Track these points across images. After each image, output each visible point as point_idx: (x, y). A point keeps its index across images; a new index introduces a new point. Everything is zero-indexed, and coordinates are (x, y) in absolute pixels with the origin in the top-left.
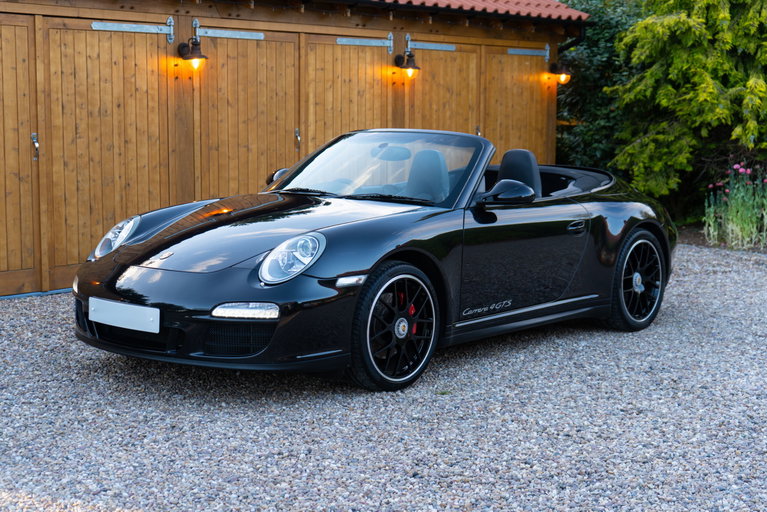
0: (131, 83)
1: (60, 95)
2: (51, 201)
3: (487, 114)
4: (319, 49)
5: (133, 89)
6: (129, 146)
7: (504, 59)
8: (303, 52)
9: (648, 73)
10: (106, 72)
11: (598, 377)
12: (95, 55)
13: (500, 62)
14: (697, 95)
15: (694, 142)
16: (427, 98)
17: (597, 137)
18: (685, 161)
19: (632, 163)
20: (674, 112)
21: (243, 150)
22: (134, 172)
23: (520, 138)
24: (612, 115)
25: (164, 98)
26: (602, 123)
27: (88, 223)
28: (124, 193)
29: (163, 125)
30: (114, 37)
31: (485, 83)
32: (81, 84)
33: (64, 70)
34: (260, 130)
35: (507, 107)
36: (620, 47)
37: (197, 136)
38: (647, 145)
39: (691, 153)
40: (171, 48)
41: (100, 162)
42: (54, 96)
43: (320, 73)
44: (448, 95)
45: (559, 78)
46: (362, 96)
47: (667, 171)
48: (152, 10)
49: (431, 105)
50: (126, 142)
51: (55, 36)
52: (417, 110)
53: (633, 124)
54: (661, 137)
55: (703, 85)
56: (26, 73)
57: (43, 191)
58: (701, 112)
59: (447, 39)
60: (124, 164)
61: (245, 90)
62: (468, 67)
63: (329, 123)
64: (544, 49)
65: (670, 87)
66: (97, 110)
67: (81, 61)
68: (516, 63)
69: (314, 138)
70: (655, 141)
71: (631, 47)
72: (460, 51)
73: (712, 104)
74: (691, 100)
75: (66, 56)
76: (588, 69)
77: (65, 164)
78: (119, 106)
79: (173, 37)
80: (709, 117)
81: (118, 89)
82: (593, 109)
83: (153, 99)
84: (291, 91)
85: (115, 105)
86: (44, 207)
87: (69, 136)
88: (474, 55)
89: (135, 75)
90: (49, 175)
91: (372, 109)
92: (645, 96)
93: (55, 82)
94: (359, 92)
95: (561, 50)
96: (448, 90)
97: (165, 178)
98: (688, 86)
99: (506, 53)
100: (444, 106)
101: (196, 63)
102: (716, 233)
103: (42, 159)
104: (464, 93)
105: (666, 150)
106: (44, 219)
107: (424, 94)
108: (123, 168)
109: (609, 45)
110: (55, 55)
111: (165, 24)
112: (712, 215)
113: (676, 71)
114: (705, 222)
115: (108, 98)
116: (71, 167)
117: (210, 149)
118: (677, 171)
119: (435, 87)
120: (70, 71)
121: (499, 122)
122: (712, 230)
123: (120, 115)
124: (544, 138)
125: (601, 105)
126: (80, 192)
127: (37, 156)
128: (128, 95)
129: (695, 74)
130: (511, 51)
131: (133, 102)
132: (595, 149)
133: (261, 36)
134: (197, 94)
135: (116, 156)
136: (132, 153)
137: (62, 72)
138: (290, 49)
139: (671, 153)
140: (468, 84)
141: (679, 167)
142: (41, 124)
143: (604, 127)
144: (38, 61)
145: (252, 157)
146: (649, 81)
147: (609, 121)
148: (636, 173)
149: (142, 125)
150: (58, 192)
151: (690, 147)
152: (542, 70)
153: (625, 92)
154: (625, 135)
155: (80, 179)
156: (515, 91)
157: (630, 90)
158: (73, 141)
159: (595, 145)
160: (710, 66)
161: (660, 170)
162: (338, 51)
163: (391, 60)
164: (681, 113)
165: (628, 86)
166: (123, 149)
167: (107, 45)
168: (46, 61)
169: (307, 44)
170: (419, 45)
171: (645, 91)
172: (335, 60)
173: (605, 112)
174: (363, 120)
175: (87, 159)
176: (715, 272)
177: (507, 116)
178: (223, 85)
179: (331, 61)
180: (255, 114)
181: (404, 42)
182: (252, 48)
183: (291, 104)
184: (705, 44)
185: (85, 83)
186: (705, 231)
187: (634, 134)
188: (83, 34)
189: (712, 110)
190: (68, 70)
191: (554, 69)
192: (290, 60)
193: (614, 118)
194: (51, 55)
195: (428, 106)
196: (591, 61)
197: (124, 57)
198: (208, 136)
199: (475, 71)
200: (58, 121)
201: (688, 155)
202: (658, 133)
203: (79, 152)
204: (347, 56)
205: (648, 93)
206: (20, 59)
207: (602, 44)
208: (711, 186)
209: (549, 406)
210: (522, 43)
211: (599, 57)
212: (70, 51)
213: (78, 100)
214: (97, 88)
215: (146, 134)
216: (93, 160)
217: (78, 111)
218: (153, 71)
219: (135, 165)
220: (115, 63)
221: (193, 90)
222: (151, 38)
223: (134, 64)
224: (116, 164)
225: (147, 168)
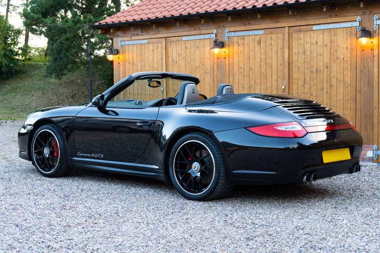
0: (334, 55)
1: (297, 64)
5: (336, 58)
6: (333, 88)
10: (320, 51)
12: (315, 42)
22: (335, 103)
25: (354, 62)
29: (353, 77)
30: (325, 32)
32: (308, 57)
40: (359, 34)
42: (294, 64)
48: (348, 15)
50: (331, 86)
51: (295, 35)
56: (282, 54)
60: (329, 98)
66: (315, 70)
67: (308, 46)
75: (300, 44)
78: (327, 67)
79: (360, 28)
81: (326, 59)
83: (347, 63)
85: (325, 67)
87: (301, 83)
89: (336, 51)
93: (295, 58)
97: (353, 106)
108: (329, 100)
111: (356, 21)
115: (321, 64)
123: (327, 72)
128: (332, 61)
131: (335, 65)
134: (376, 59)
135: (325, 94)
136: (334, 92)
137: (298, 52)
142: (287, 77)
144: (286, 48)
149: (340, 77)
158: (302, 86)
166: (329, 90)
167: (321, 37)
168: (291, 48)
175: (309, 95)
185: (309, 57)
188: (309, 33)
190: (301, 51)
194: (294, 45)
197: (331, 42)
200: (295, 76)
203: (306, 91)
206: (279, 48)
212: (302, 42)
213: (305, 65)
214: (315, 59)
215: (342, 82)
216: (312, 95)
217: (305, 71)
218: (347, 48)
219: (335, 99)
220: (326, 45)
221: (374, 56)
222: (346, 30)
223: (336, 45)
224: (325, 97)
225: (342, 100)
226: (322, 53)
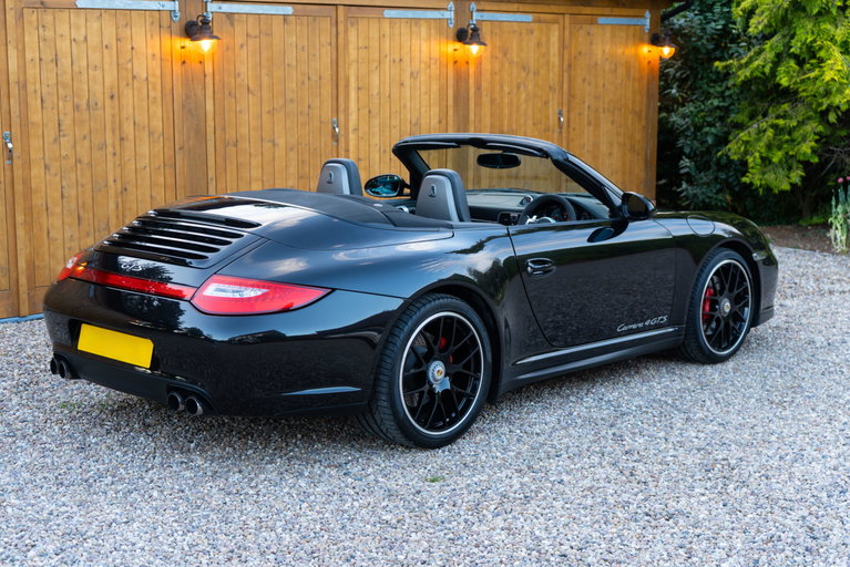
0: (127, 69)
1: (38, 86)
2: (29, 211)
3: (571, 96)
4: (363, 24)
5: (130, 77)
6: (126, 143)
7: (593, 29)
8: (341, 27)
9: (767, 46)
10: (95, 57)
11: (636, 457)
12: (81, 38)
13: (589, 34)
14: (823, 74)
15: (820, 128)
16: (497, 77)
17: (709, 119)
18: (809, 151)
19: (746, 153)
20: (796, 92)
21: (267, 145)
22: (133, 174)
23: (613, 123)
24: (727, 93)
25: (169, 86)
26: (716, 102)
27: (76, 235)
28: (120, 200)
29: (168, 118)
30: (105, 16)
31: (570, 60)
32: (65, 73)
33: (43, 57)
34: (288, 122)
35: (597, 86)
36: (737, 12)
37: (210, 130)
38: (765, 131)
39: (816, 141)
40: (176, 27)
41: (90, 164)
42: (30, 88)
43: (363, 53)
44: (523, 74)
45: (662, 52)
46: (416, 78)
47: (788, 162)
49: (502, 87)
50: (122, 139)
51: (31, 17)
52: (484, 93)
53: (751, 104)
54: (781, 122)
55: (829, 62)
57: (19, 200)
58: (827, 93)
59: (522, 7)
60: (120, 165)
61: (270, 75)
62: (548, 41)
63: (375, 110)
64: (643, 16)
65: (792, 63)
66: (85, 101)
67: (64, 45)
68: (608, 35)
69: (357, 129)
70: (775, 127)
71: (750, 13)
72: (539, 21)
73: (841, 84)
74: (816, 79)
75: (45, 40)
76: (700, 38)
77: (46, 167)
78: (112, 97)
79: (178, 14)
80: (837, 100)
81: (110, 78)
82: (705, 87)
83: (154, 88)
84: (327, 75)
85: (107, 96)
86: (20, 218)
87: (51, 134)
88: (556, 26)
89: (131, 60)
90: (27, 181)
91: (429, 92)
92: (763, 73)
93: (32, 72)
94: (412, 73)
95: (665, 17)
96: (524, 68)
97: (170, 181)
98: (813, 61)
99: (596, 23)
100: (518, 88)
101: (206, 45)
102: (844, 238)
103: (17, 162)
104: (543, 72)
105: (787, 137)
106: (21, 232)
107: (493, 73)
108: (118, 170)
109: (726, 10)
110: (31, 39)
112: (840, 216)
113: (799, 44)
114: (832, 223)
115: (98, 88)
116: (53, 171)
117: (226, 145)
118: (799, 162)
119: (507, 65)
120: (50, 58)
121: (587, 104)
122: (839, 233)
123: (113, 108)
124: (643, 123)
125: (715, 82)
126: (65, 200)
127: (11, 158)
128: (123, 84)
129: (821, 48)
130: (601, 20)
131: (130, 91)
132: (707, 133)
133: (289, 10)
134: (209, 81)
135: (110, 157)
136: (129, 153)
137: (40, 59)
138: (326, 24)
139: (793, 141)
140: (548, 62)
141: (802, 158)
142: (16, 120)
143: (718, 107)
144: (9, 47)
145: (280, 152)
146: (769, 55)
147: (724, 101)
148: (751, 165)
149: (142, 119)
150: (38, 201)
151: (815, 134)
152: (641, 41)
153: (740, 67)
154: (740, 118)
155: (64, 183)
156: (607, 68)
157: (747, 64)
158: (55, 140)
159: (707, 129)
160: (839, 39)
161: (780, 162)
162: (386, 25)
163: (452, 34)
164: (804, 94)
165: (743, 61)
166: (118, 147)
167: (96, 25)
168: (20, 47)
169: (347, 18)
170: (486, 16)
171: (763, 67)
172: (382, 37)
173: (719, 89)
174: (418, 106)
175: (73, 160)
176: (831, 293)
177: (597, 98)
178: (242, 69)
179: (377, 37)
180: (281, 102)
181: (468, 13)
182: (277, 26)
183: (327, 90)
184: (834, 11)
185: (70, 71)
186: (831, 234)
187: (752, 117)
188: (66, 12)
189: (840, 91)
190: (48, 56)
191: (655, 40)
192: (326, 38)
193: (730, 96)
194: (27, 39)
195: (497, 88)
196: (703, 29)
197: (118, 40)
198: (224, 129)
199: (557, 45)
200: (35, 117)
201: (813, 144)
202: (778, 117)
204: (397, 31)
205: (767, 70)
207: (717, 9)
208: (841, 180)
209: (558, 504)
210: (617, 11)
211: (713, 24)
212: (49, 34)
213: (61, 91)
214: (84, 77)
215: (147, 129)
216: (80, 162)
217: (61, 104)
218: (154, 55)
219: (133, 166)
220: (107, 47)
221: (205, 76)
222: (151, 16)
223: (130, 47)
224: (110, 165)
225: (148, 169)
226: (99, 65)
